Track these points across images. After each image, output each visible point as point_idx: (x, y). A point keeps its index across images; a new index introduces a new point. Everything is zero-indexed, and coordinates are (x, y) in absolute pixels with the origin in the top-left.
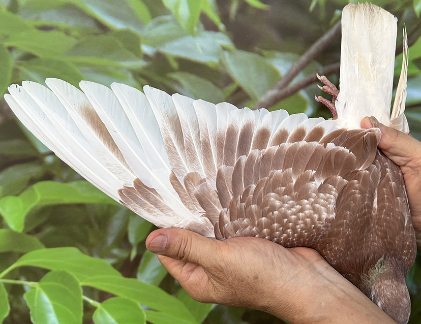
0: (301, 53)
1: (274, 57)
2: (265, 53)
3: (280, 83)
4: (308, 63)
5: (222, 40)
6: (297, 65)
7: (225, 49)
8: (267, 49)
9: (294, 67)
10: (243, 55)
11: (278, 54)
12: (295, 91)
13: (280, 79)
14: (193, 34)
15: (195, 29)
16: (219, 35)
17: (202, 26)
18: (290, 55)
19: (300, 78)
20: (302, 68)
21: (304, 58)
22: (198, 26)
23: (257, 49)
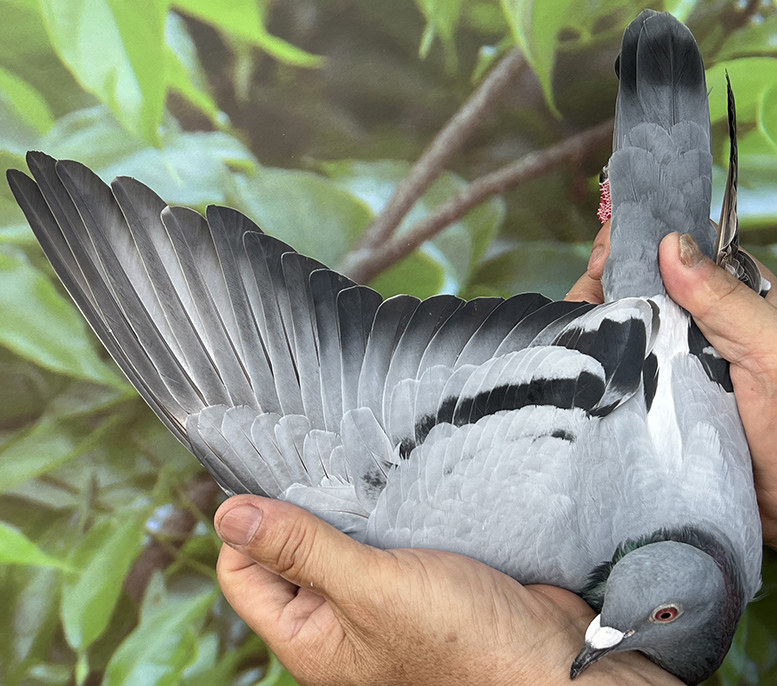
0: (413, 159)
1: (352, 175)
2: (329, 167)
3: (374, 233)
4: (432, 178)
5: (225, 149)
6: (406, 187)
7: (233, 169)
8: (332, 158)
9: (401, 193)
10: (278, 179)
11: (359, 167)
12: (410, 247)
13: (373, 223)
14: (155, 144)
15: (160, 131)
16: (218, 138)
17: (174, 123)
18: (387, 165)
19: (418, 217)
20: (421, 191)
21: (421, 169)
22: (164, 124)
23: (309, 160)
